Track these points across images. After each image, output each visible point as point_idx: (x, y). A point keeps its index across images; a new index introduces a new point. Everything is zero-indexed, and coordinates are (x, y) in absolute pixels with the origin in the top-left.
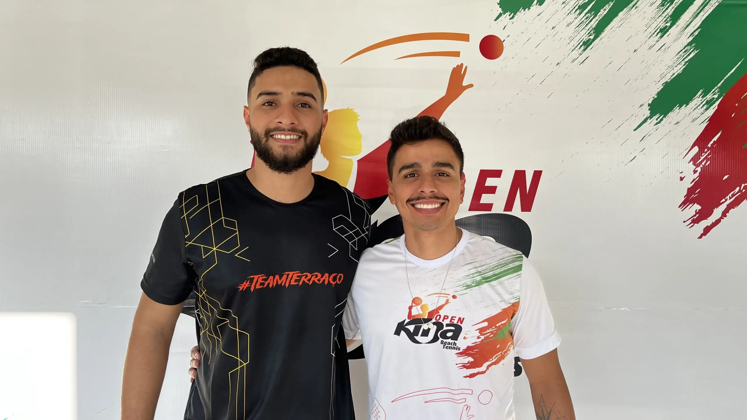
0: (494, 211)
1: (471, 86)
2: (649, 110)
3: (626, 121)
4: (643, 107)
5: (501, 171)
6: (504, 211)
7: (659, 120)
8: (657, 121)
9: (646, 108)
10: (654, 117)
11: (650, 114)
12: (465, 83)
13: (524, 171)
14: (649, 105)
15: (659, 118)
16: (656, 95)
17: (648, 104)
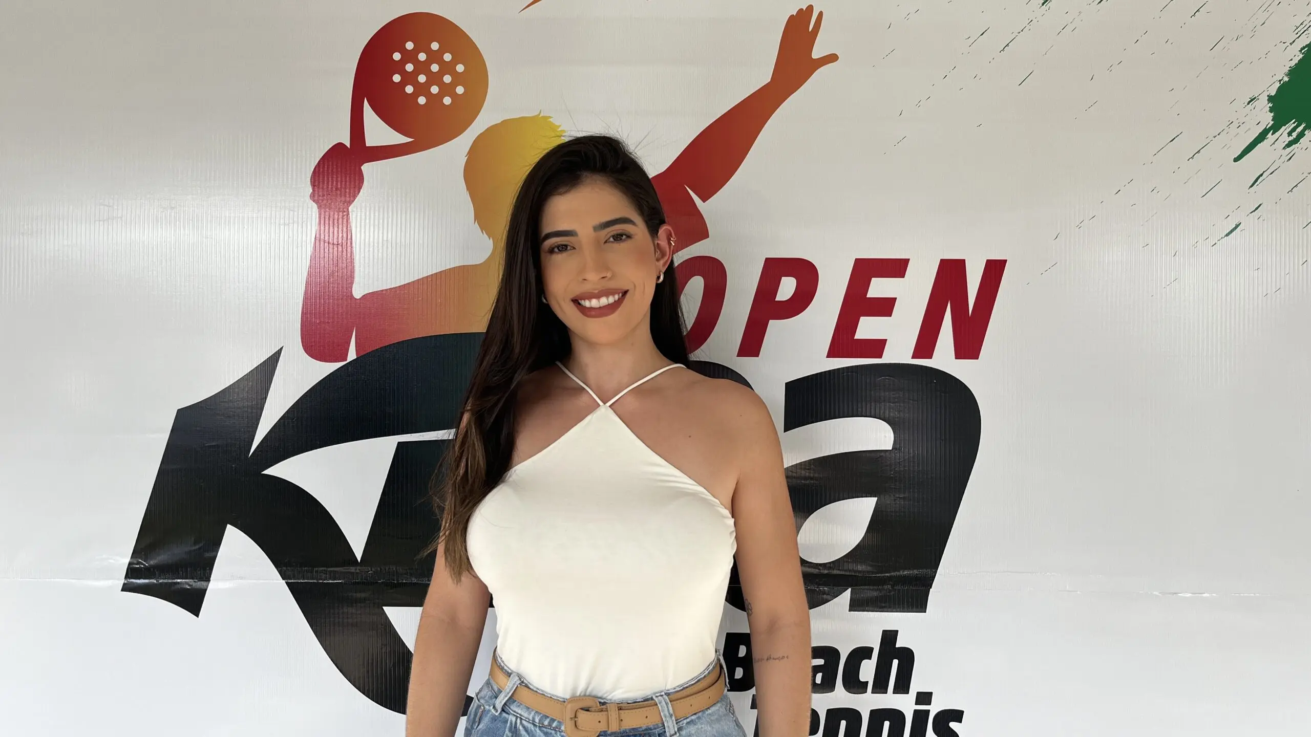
0: (890, 356)
1: (832, 58)
2: (1271, 111)
3: (1215, 137)
4: (1256, 103)
5: (906, 262)
6: (914, 357)
7: (1294, 135)
8: (1291, 138)
9: (1263, 105)
10: (1283, 128)
11: (1272, 120)
12: (816, 54)
13: (964, 260)
14: (1271, 99)
15: (1295, 131)
16: (1287, 75)
17: (1268, 96)
